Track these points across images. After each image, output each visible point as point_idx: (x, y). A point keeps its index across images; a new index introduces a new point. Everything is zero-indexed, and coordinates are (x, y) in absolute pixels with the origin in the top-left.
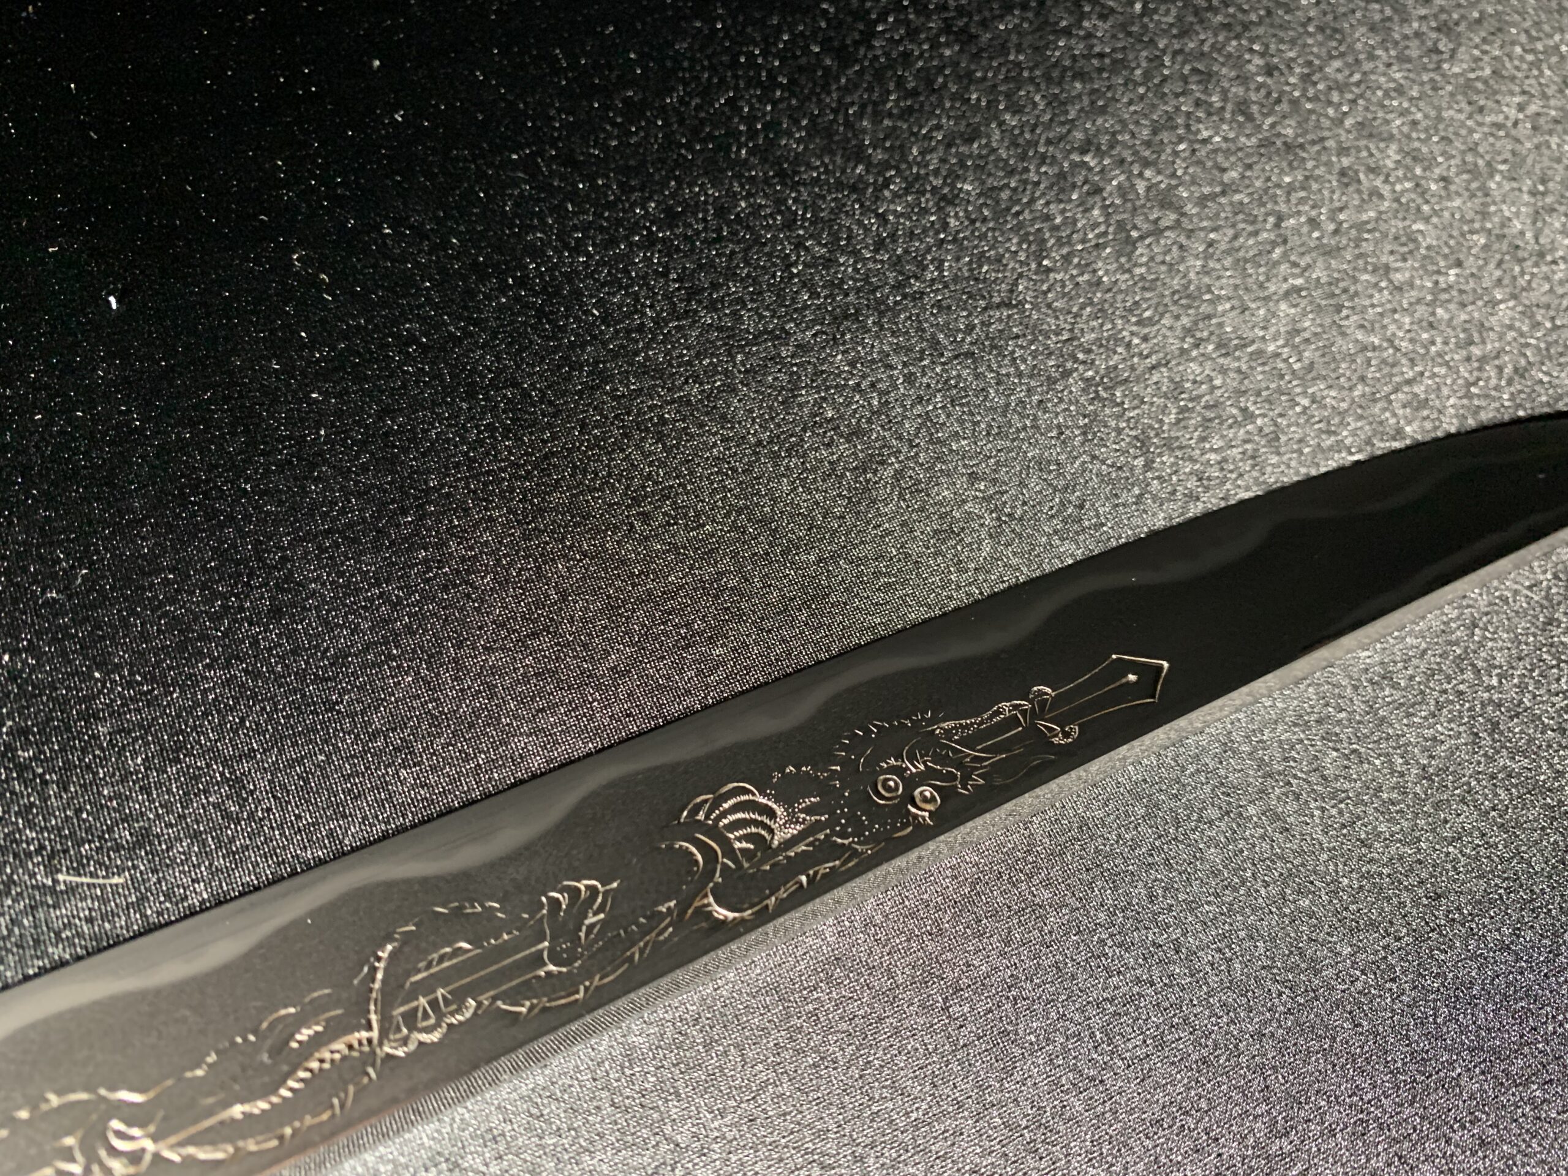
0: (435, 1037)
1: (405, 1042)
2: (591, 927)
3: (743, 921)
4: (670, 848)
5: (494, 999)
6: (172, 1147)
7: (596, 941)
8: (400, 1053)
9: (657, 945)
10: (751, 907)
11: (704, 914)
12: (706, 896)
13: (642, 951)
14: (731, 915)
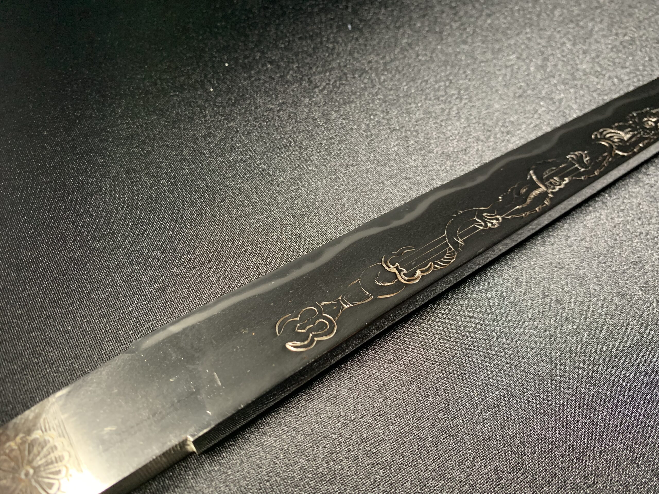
0: (562, 186)
1: (554, 188)
2: (587, 161)
3: (631, 155)
4: (595, 144)
5: (573, 177)
6: (506, 216)
7: (590, 163)
8: (554, 191)
9: (610, 162)
10: (630, 152)
11: (617, 155)
12: (615, 151)
13: (606, 163)
14: (626, 154)
